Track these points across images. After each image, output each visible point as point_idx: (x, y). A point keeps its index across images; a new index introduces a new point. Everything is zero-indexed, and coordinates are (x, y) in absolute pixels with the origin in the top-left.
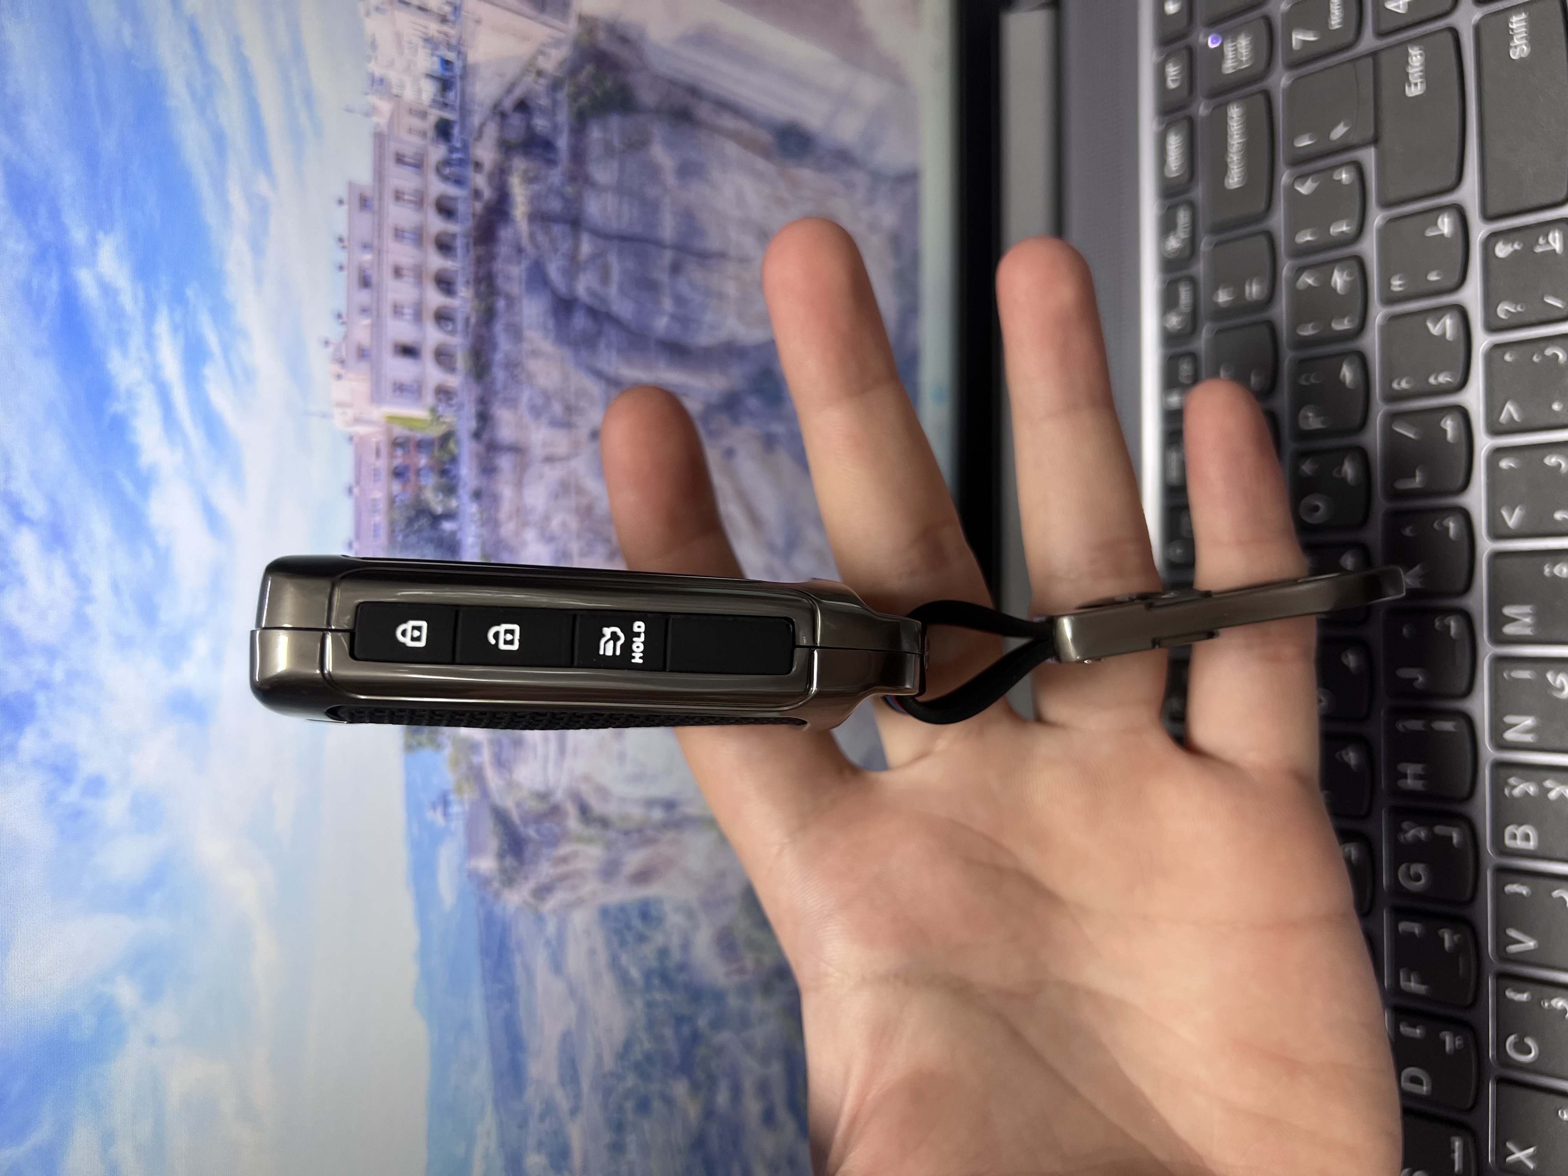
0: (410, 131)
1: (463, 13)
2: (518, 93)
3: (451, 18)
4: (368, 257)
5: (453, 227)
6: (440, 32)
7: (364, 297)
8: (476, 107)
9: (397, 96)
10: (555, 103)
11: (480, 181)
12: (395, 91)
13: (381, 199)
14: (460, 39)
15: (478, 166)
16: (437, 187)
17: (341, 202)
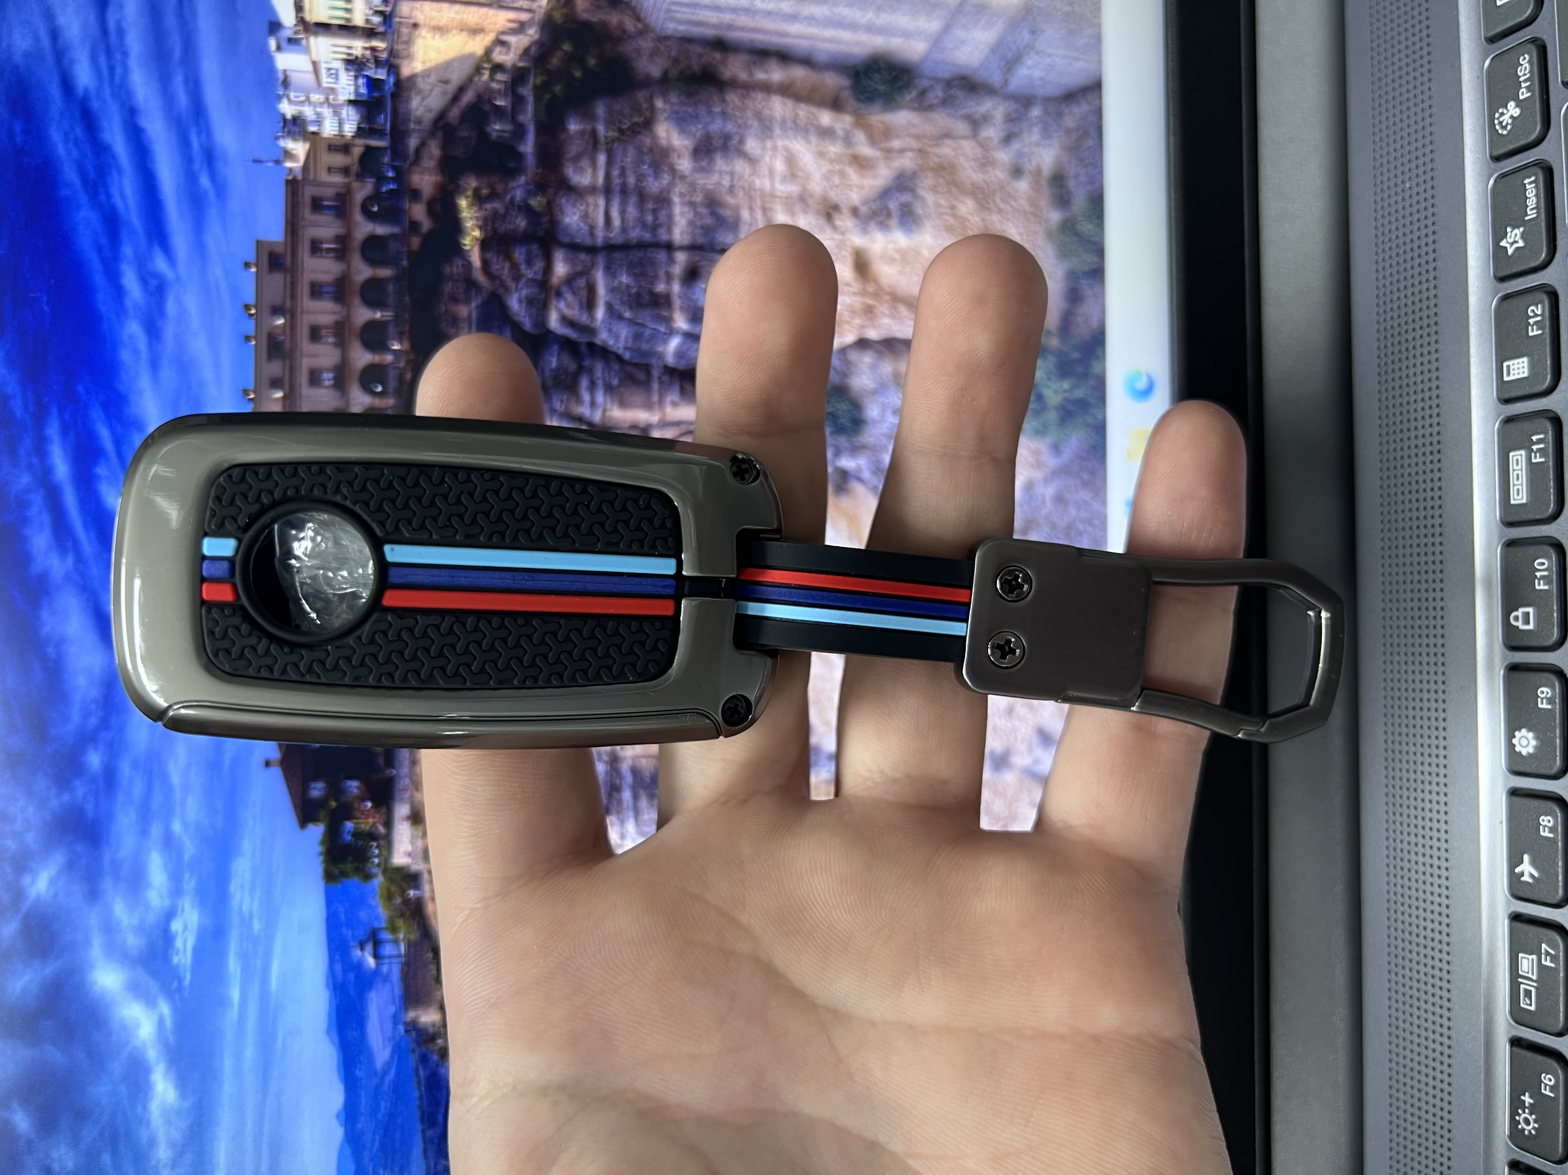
0: (330, 170)
1: (397, 19)
2: (468, 97)
3: (381, 29)
4: (280, 321)
5: (385, 272)
6: (366, 48)
7: (275, 368)
8: (412, 126)
9: (314, 133)
10: (518, 101)
11: (419, 212)
12: (312, 128)
13: (294, 255)
14: (392, 53)
15: (415, 195)
16: (364, 228)
17: (247, 265)
